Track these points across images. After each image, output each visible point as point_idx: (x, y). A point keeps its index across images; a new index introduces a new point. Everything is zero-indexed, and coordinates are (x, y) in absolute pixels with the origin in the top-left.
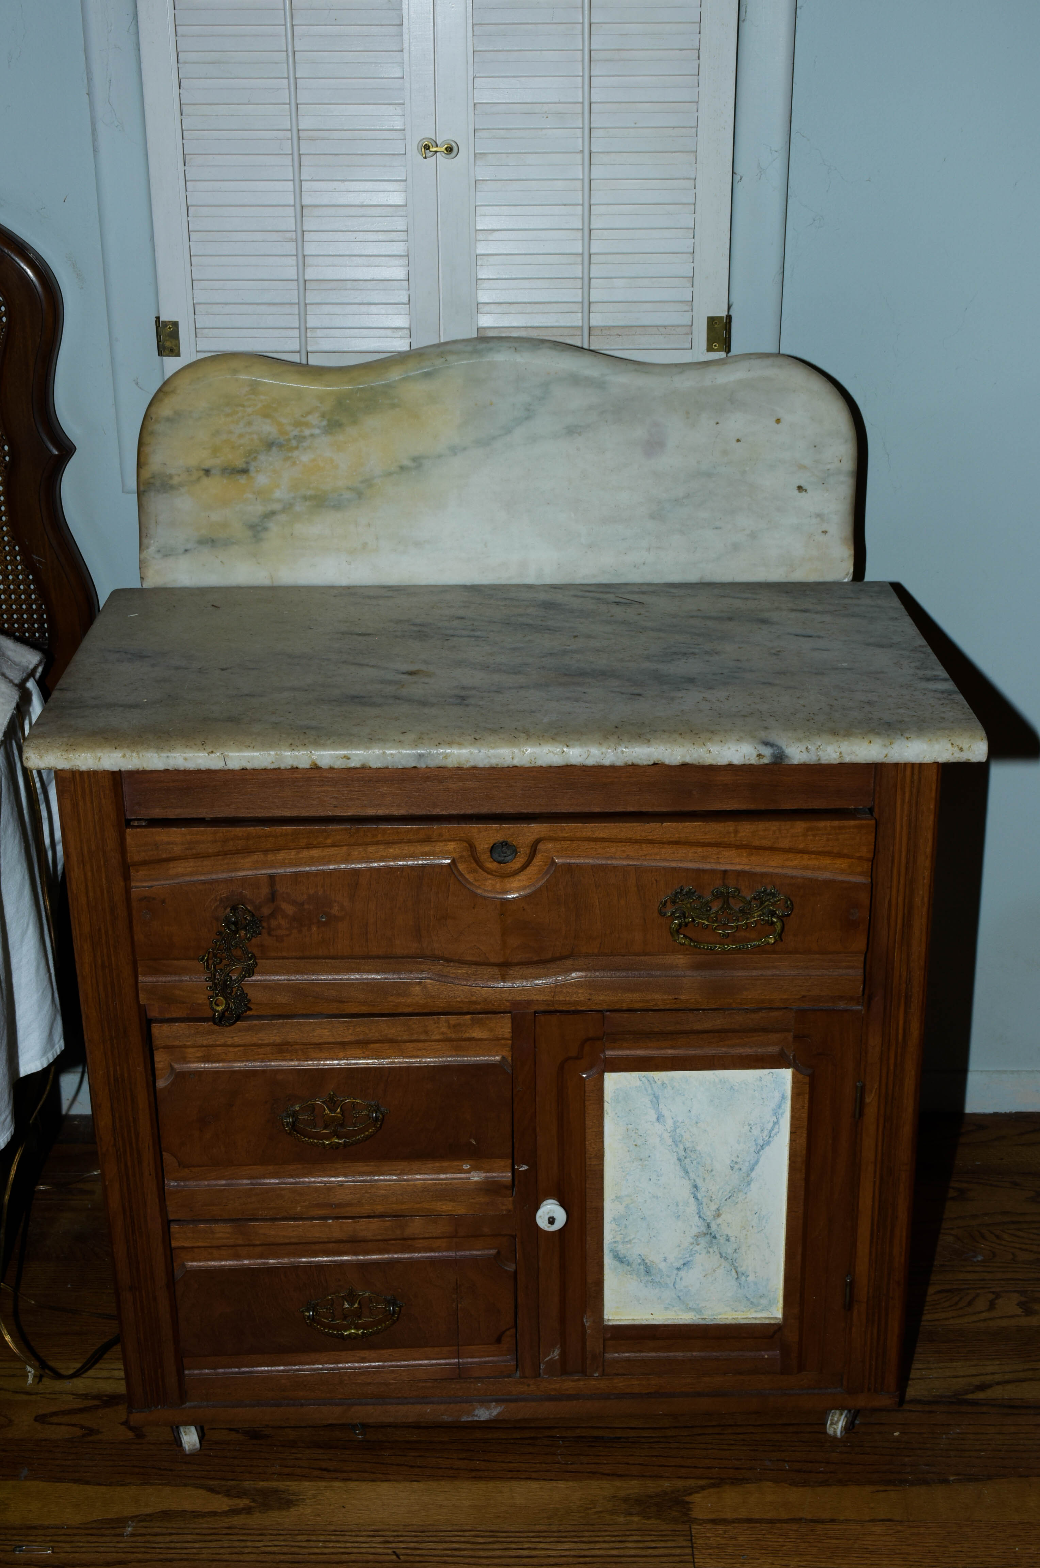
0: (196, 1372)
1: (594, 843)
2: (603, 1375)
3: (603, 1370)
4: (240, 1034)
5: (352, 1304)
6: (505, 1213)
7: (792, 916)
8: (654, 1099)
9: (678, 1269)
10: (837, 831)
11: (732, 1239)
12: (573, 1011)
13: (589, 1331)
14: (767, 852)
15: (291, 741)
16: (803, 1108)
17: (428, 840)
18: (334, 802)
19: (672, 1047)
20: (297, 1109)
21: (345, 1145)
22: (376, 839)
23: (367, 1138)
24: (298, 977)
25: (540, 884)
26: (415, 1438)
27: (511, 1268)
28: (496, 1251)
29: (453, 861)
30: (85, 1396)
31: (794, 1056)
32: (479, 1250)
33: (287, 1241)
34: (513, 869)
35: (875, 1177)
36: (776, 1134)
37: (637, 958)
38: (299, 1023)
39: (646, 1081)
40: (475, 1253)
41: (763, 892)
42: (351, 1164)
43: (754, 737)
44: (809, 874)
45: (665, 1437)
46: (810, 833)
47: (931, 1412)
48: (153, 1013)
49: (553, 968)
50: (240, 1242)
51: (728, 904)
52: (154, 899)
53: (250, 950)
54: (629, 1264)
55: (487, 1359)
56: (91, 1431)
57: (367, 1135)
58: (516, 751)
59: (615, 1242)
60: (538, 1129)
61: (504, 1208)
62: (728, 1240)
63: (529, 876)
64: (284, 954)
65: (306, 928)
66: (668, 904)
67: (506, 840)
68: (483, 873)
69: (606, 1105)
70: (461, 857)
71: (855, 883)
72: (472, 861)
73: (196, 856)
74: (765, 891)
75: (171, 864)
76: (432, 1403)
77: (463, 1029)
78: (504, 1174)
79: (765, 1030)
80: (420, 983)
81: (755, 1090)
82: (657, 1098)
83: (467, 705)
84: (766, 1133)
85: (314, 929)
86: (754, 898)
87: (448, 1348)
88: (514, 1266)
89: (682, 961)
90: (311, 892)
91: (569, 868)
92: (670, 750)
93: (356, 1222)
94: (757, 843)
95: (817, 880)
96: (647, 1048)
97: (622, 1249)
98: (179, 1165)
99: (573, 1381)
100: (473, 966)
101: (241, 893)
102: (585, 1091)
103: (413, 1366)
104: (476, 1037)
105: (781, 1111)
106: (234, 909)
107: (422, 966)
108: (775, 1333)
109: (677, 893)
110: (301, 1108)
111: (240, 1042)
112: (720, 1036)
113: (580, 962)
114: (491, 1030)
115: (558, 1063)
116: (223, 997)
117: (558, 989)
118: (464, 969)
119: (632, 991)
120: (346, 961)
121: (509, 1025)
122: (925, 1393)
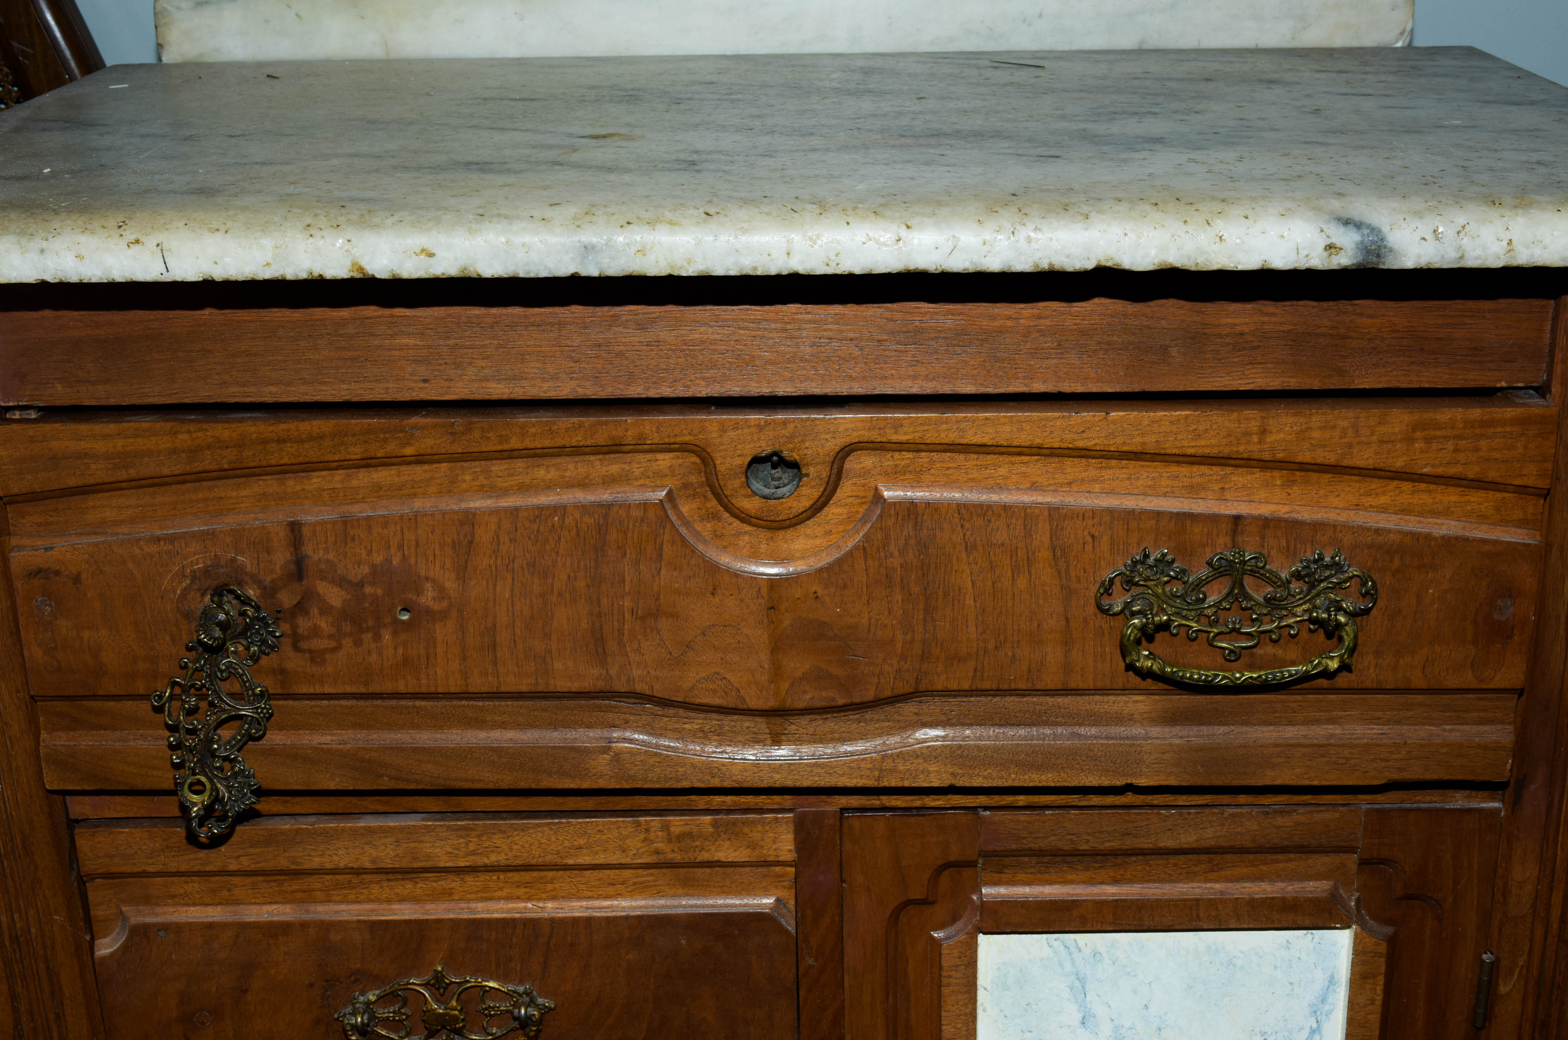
1: (962, 457)
4: (251, 850)
7: (1374, 612)
8: (1077, 983)
10: (1478, 431)
12: (917, 808)
14: (1327, 477)
15: (309, 221)
16: (1372, 1004)
17: (615, 448)
18: (423, 371)
19: (1115, 881)
20: (372, 998)
22: (506, 447)
24: (361, 735)
25: (850, 545)
29: (670, 494)
31: (1358, 901)
34: (794, 512)
37: (1050, 700)
38: (370, 831)
39: (1062, 948)
41: (1315, 562)
43: (1318, 210)
44: (1413, 524)
46: (1418, 434)
48: (80, 807)
49: (878, 721)
51: (1242, 587)
52: (57, 573)
53: (257, 681)
58: (796, 238)
63: (828, 527)
64: (328, 689)
65: (370, 635)
66: (1117, 587)
67: (777, 448)
68: (732, 520)
69: (981, 995)
70: (685, 486)
71: (1509, 543)
72: (709, 495)
73: (139, 483)
74: (1321, 558)
75: (92, 501)
77: (697, 843)
79: (1302, 849)
80: (606, 750)
81: (1275, 967)
82: (1082, 980)
83: (699, 171)
85: (387, 637)
86: (1297, 576)
89: (1141, 707)
90: (378, 559)
91: (911, 509)
92: (1132, 236)
94: (1306, 457)
95: (1428, 537)
96: (1065, 882)
100: (714, 716)
101: (233, 560)
102: (940, 968)
104: (724, 859)
105: (1327, 1007)
106: (220, 592)
107: (611, 715)
109: (1135, 563)
110: (380, 998)
111: (253, 867)
112: (1210, 861)
113: (935, 706)
114: (753, 846)
115: (888, 913)
116: (206, 776)
117: (888, 764)
118: (696, 722)
119: (1040, 768)
120: (456, 702)
121: (791, 836)
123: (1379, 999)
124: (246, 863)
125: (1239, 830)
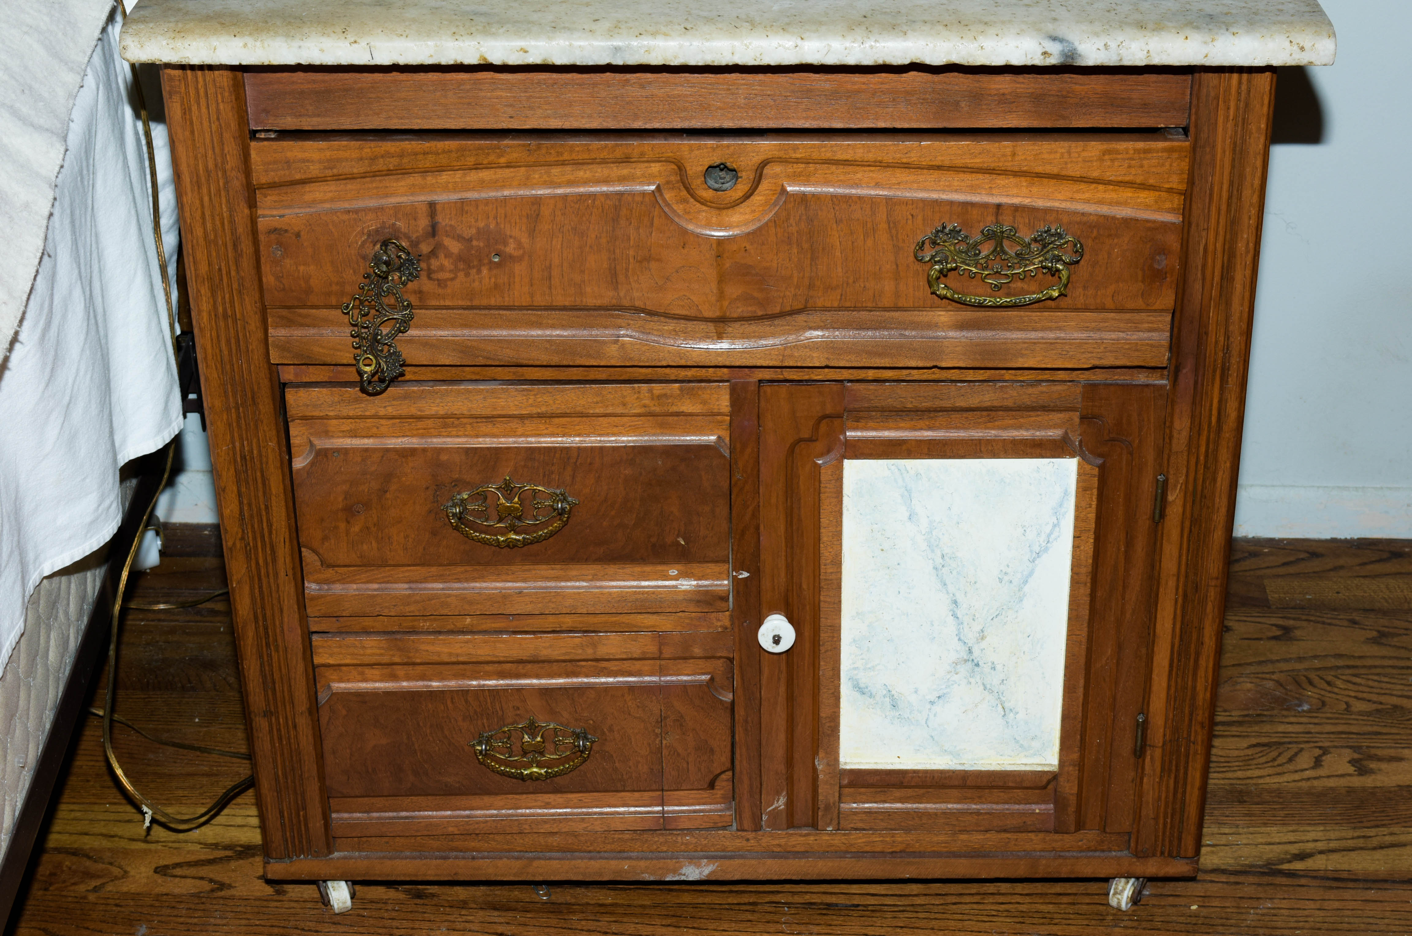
0: (346, 815)
1: (834, 167)
2: (838, 829)
3: (839, 823)
4: (394, 403)
5: (533, 736)
6: (720, 630)
7: (1082, 262)
8: (906, 493)
9: (932, 703)
10: (1142, 156)
11: (999, 667)
12: (806, 381)
13: (821, 777)
14: (1053, 182)
15: (454, 30)
16: (1090, 507)
17: (626, 160)
18: (510, 111)
19: (930, 428)
20: (466, 497)
21: (525, 543)
22: (561, 158)
23: (552, 534)
24: (466, 332)
25: (766, 219)
26: (610, 901)
27: (727, 697)
28: (708, 677)
29: (658, 188)
30: (216, 846)
31: (1081, 442)
32: (688, 675)
33: (454, 659)
34: (733, 198)
35: (1177, 594)
36: (1056, 539)
37: (887, 314)
38: (468, 391)
39: (896, 470)
40: (685, 678)
41: (1046, 232)
42: (531, 567)
43: (1039, 30)
44: (1105, 210)
45: (913, 905)
46: (1107, 157)
47: (1237, 883)
48: (288, 375)
49: (782, 326)
50: (397, 659)
51: (1002, 247)
52: (286, 231)
53: (405, 297)
54: (871, 696)
55: (698, 807)
56: (222, 886)
57: (552, 531)
58: (737, 43)
59: (855, 669)
60: (762, 527)
61: (719, 624)
62: (994, 668)
63: (753, 208)
64: (448, 303)
65: (475, 270)
66: (927, 246)
67: (723, 161)
68: (695, 203)
69: (845, 500)
70: (668, 182)
71: (1162, 222)
72: (682, 188)
73: (338, 178)
74: (1049, 230)
75: (308, 188)
76: (630, 858)
77: (670, 401)
78: (719, 583)
79: (1045, 408)
80: (616, 342)
81: (1030, 484)
82: (909, 491)
84: (1043, 537)
85: (485, 271)
86: (1035, 240)
87: (651, 794)
88: (731, 696)
89: (945, 319)
90: (481, 224)
91: (803, 198)
92: (931, 45)
93: (537, 638)
94: (1040, 169)
95: (1114, 218)
96: (898, 428)
97: (864, 679)
98: (322, 565)
99: (801, 835)
100: (682, 321)
101: (394, 224)
102: (820, 482)
103: (607, 813)
104: (686, 411)
105: (1063, 510)
106: (385, 244)
107: (620, 321)
108: (1049, 782)
109: (938, 232)
110: (470, 496)
111: (394, 413)
112: (988, 415)
113: (816, 318)
114: (704, 403)
115: (788, 446)
116: (373, 355)
117: (788, 352)
118: (671, 325)
119: (880, 355)
120: (525, 312)
121: (728, 397)
122: (1232, 861)
123: (1094, 503)
124: (390, 411)
125: (1005, 396)
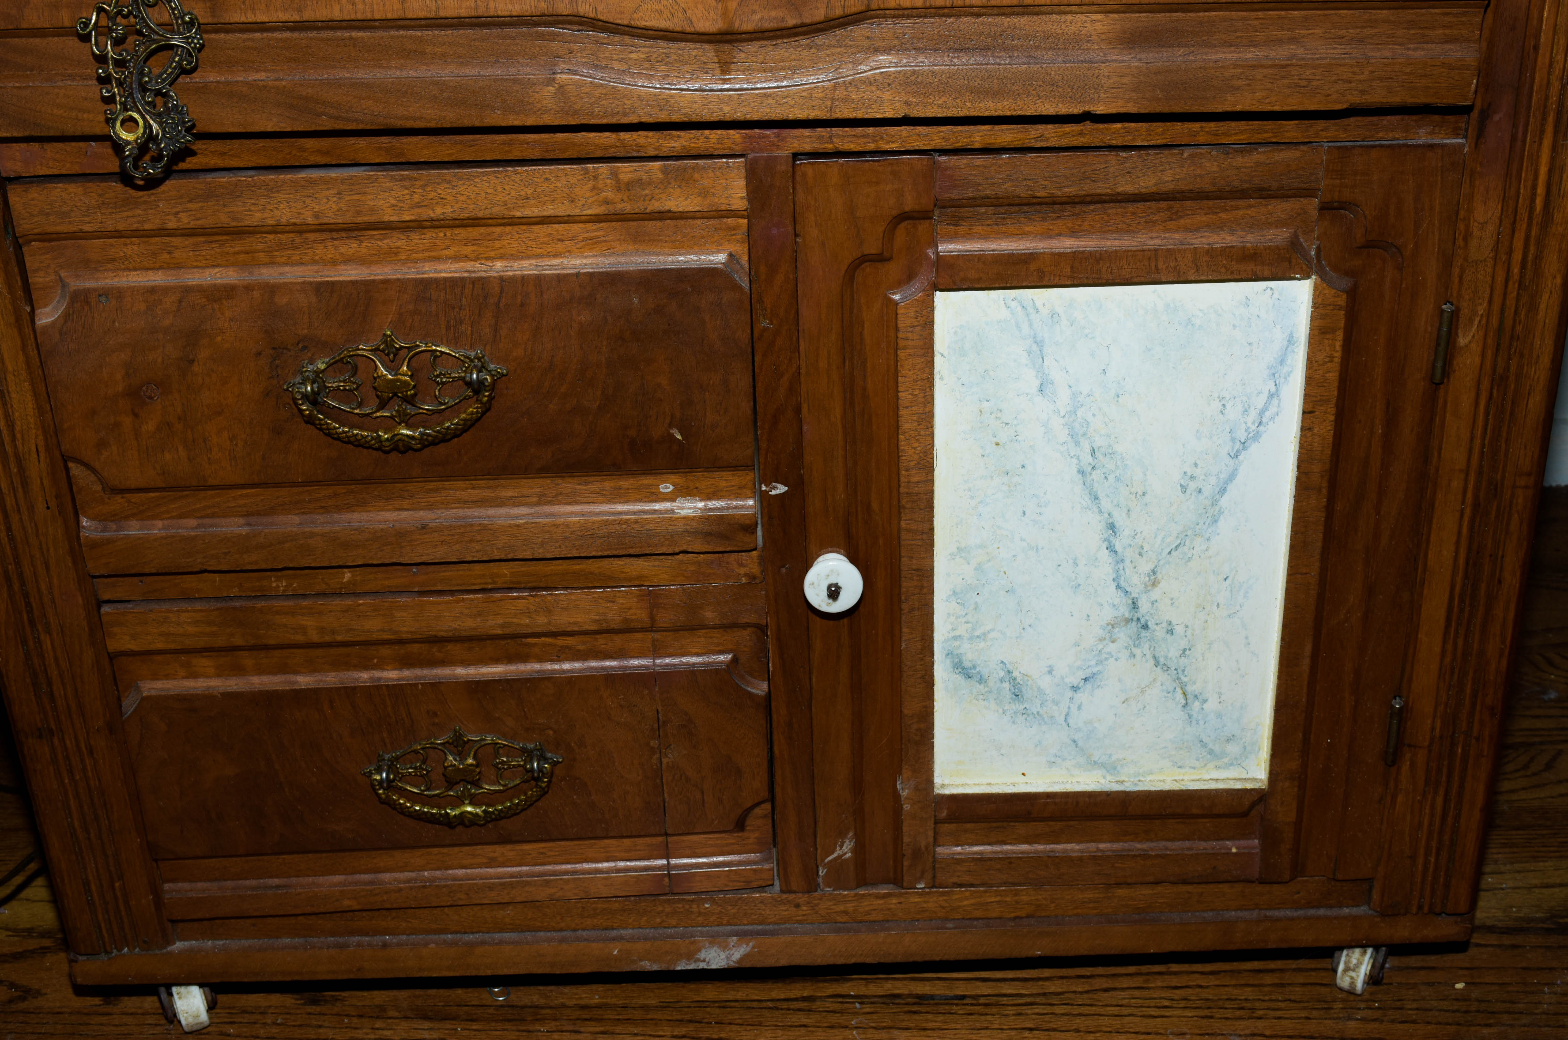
0: (186, 886)
2: (934, 886)
3: (934, 877)
5: (462, 757)
6: (744, 580)
8: (1035, 347)
9: (1075, 689)
11: (1179, 630)
12: (872, 153)
13: (907, 807)
16: (1331, 361)
19: (1073, 233)
20: (322, 366)
21: (426, 443)
23: (468, 426)
26: (596, 1000)
27: (760, 688)
28: (730, 656)
31: (1318, 250)
32: (698, 655)
33: (327, 638)
35: (1463, 503)
36: (1272, 418)
37: (1006, 21)
38: (311, 182)
39: (1019, 308)
40: (694, 660)
42: (439, 484)
45: (1044, 994)
47: (1515, 947)
48: (10, 163)
49: (829, 47)
50: (238, 641)
53: (186, 10)
54: (981, 680)
55: (721, 859)
56: (26, 993)
57: (465, 420)
59: (956, 638)
60: (805, 410)
61: (742, 571)
62: (1171, 632)
64: (260, 16)
69: (938, 361)
76: (620, 938)
77: (647, 192)
78: (740, 503)
79: (1264, 193)
80: (550, 83)
81: (1234, 326)
82: (1040, 344)
84: (1253, 414)
87: (648, 840)
88: (765, 686)
89: (1099, 27)
93: (457, 602)
96: (1021, 235)
97: (969, 653)
98: (104, 490)
99: (878, 897)
102: (897, 329)
103: (584, 872)
104: (674, 209)
105: (1285, 369)
107: (555, 44)
108: (1253, 805)
110: (329, 366)
111: (192, 224)
112: (1170, 208)
113: (886, 29)
114: (704, 193)
115: (844, 268)
116: (139, 112)
117: (840, 93)
118: (641, 50)
119: (994, 94)
120: (393, 33)
121: (742, 183)
122: (1499, 914)
123: (1338, 355)
124: (185, 220)
125: (1198, 172)
